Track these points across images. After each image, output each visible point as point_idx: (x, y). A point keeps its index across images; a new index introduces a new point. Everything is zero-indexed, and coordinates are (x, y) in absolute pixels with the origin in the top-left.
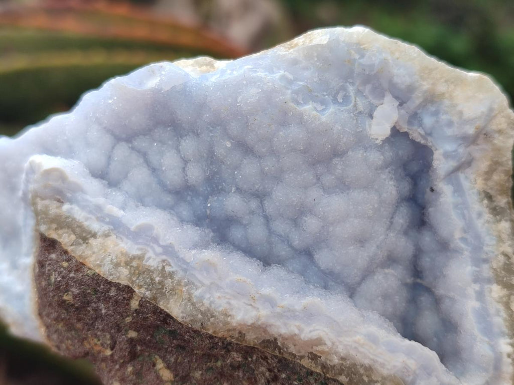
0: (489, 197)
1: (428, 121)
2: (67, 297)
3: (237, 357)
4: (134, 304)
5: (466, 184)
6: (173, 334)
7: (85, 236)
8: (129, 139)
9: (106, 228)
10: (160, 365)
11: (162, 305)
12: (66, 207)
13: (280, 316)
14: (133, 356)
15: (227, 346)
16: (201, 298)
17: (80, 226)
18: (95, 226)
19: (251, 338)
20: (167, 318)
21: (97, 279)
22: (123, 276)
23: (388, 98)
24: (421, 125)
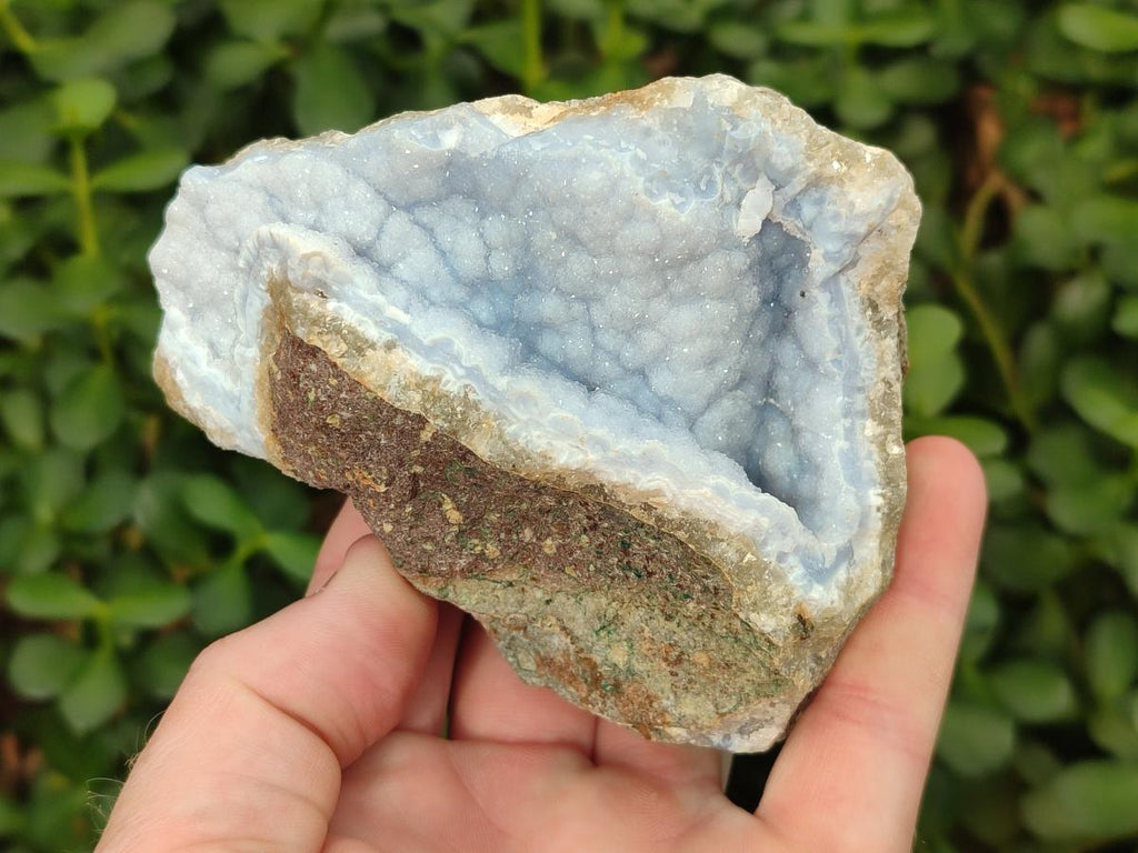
0: (875, 308)
1: (808, 211)
2: (333, 421)
3: (549, 501)
4: (426, 436)
5: (846, 290)
6: (470, 472)
7: (359, 346)
8: (409, 208)
9: (388, 336)
10: (448, 505)
11: (463, 441)
12: (332, 305)
13: (614, 462)
14: (415, 493)
15: (539, 489)
16: (516, 436)
17: (352, 332)
18: (372, 332)
19: (572, 483)
20: (466, 454)
21: (379, 403)
22: (413, 402)
23: (763, 181)
24: (798, 216)
